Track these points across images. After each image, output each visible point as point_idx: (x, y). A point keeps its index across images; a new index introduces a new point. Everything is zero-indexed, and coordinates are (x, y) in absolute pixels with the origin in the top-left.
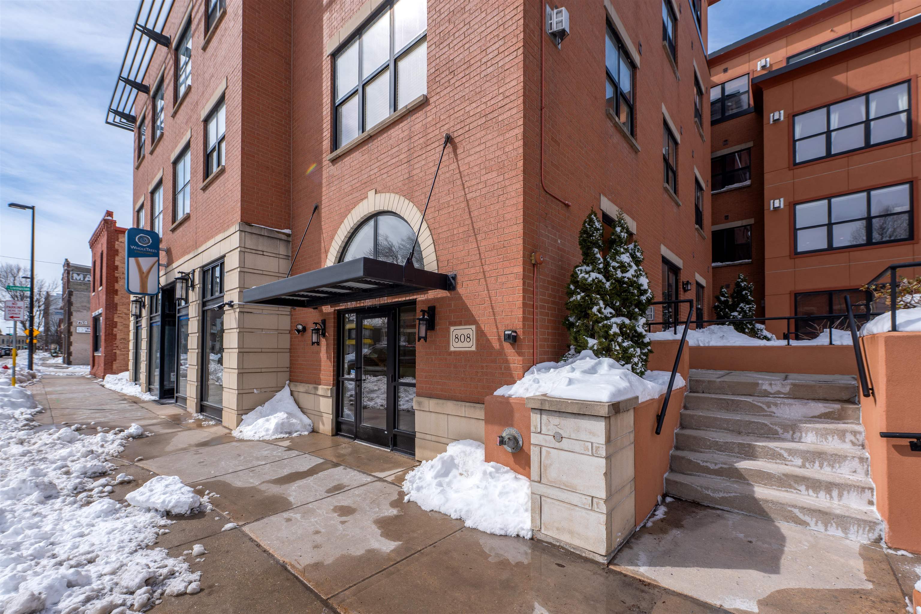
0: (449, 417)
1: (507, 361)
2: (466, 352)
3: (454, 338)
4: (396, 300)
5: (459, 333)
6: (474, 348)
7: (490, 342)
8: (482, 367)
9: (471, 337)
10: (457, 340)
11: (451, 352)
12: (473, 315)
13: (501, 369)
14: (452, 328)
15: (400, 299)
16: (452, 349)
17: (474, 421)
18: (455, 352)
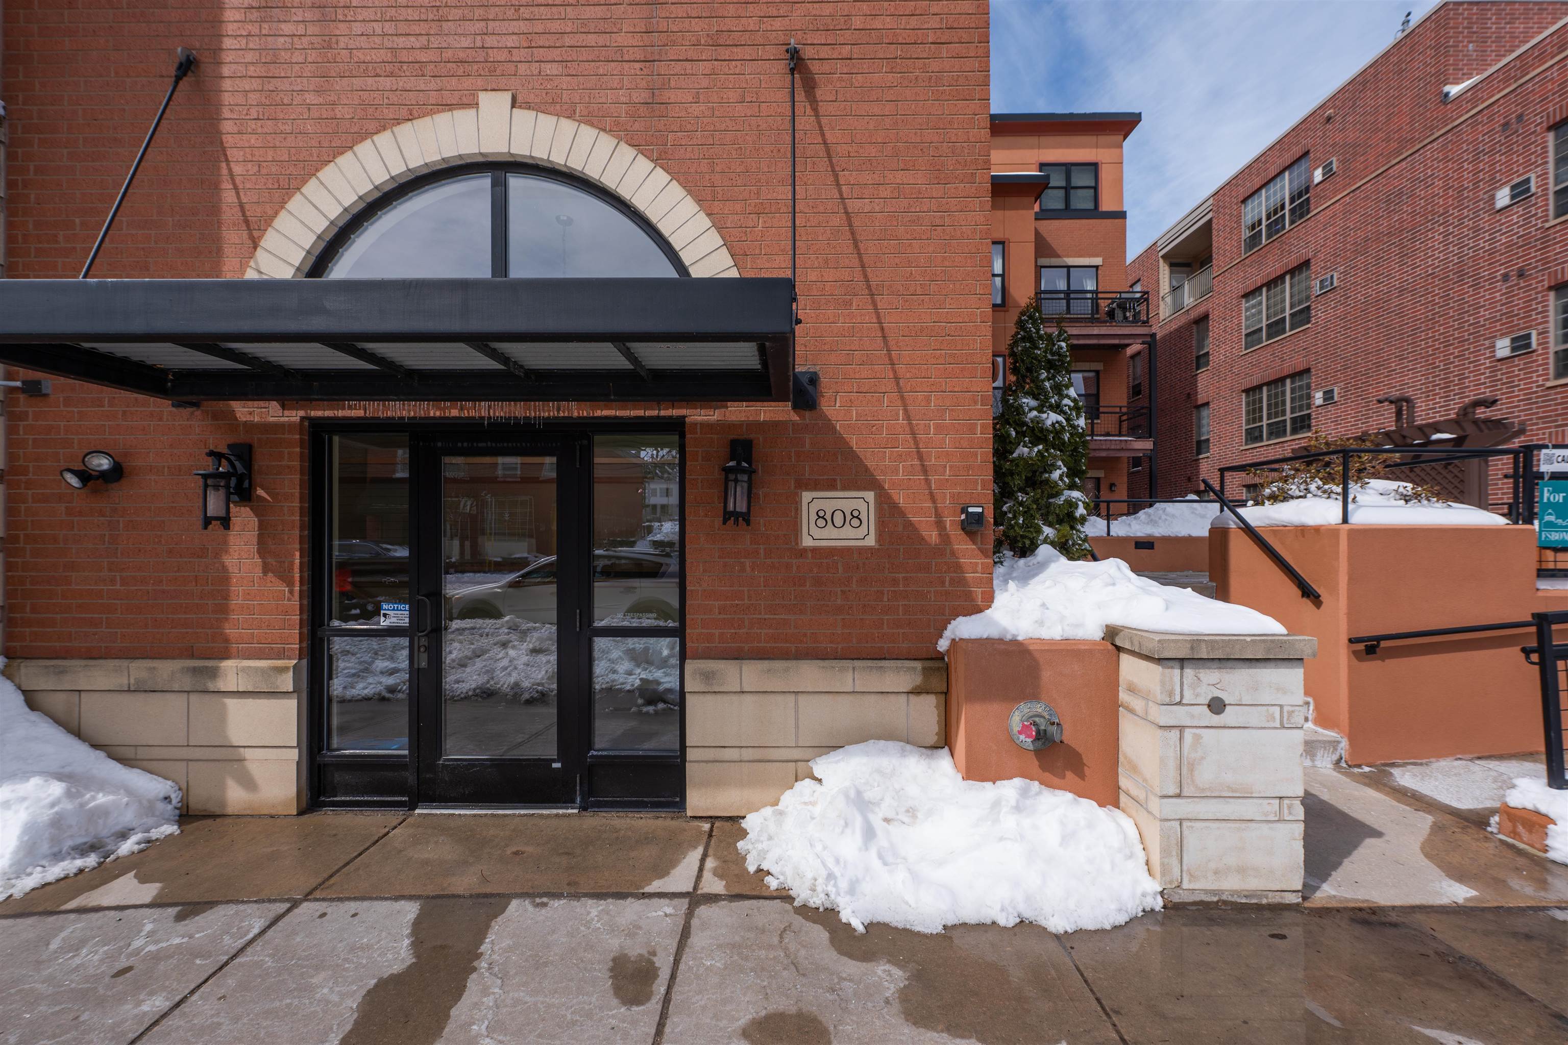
0: (801, 698)
1: (958, 568)
2: (849, 550)
3: (813, 517)
4: (606, 413)
5: (828, 506)
6: (871, 541)
7: (916, 529)
8: (895, 582)
9: (864, 517)
10: (821, 523)
11: (806, 550)
12: (867, 469)
13: (943, 583)
14: (807, 496)
15: (619, 413)
16: (807, 542)
17: (873, 698)
18: (814, 550)
